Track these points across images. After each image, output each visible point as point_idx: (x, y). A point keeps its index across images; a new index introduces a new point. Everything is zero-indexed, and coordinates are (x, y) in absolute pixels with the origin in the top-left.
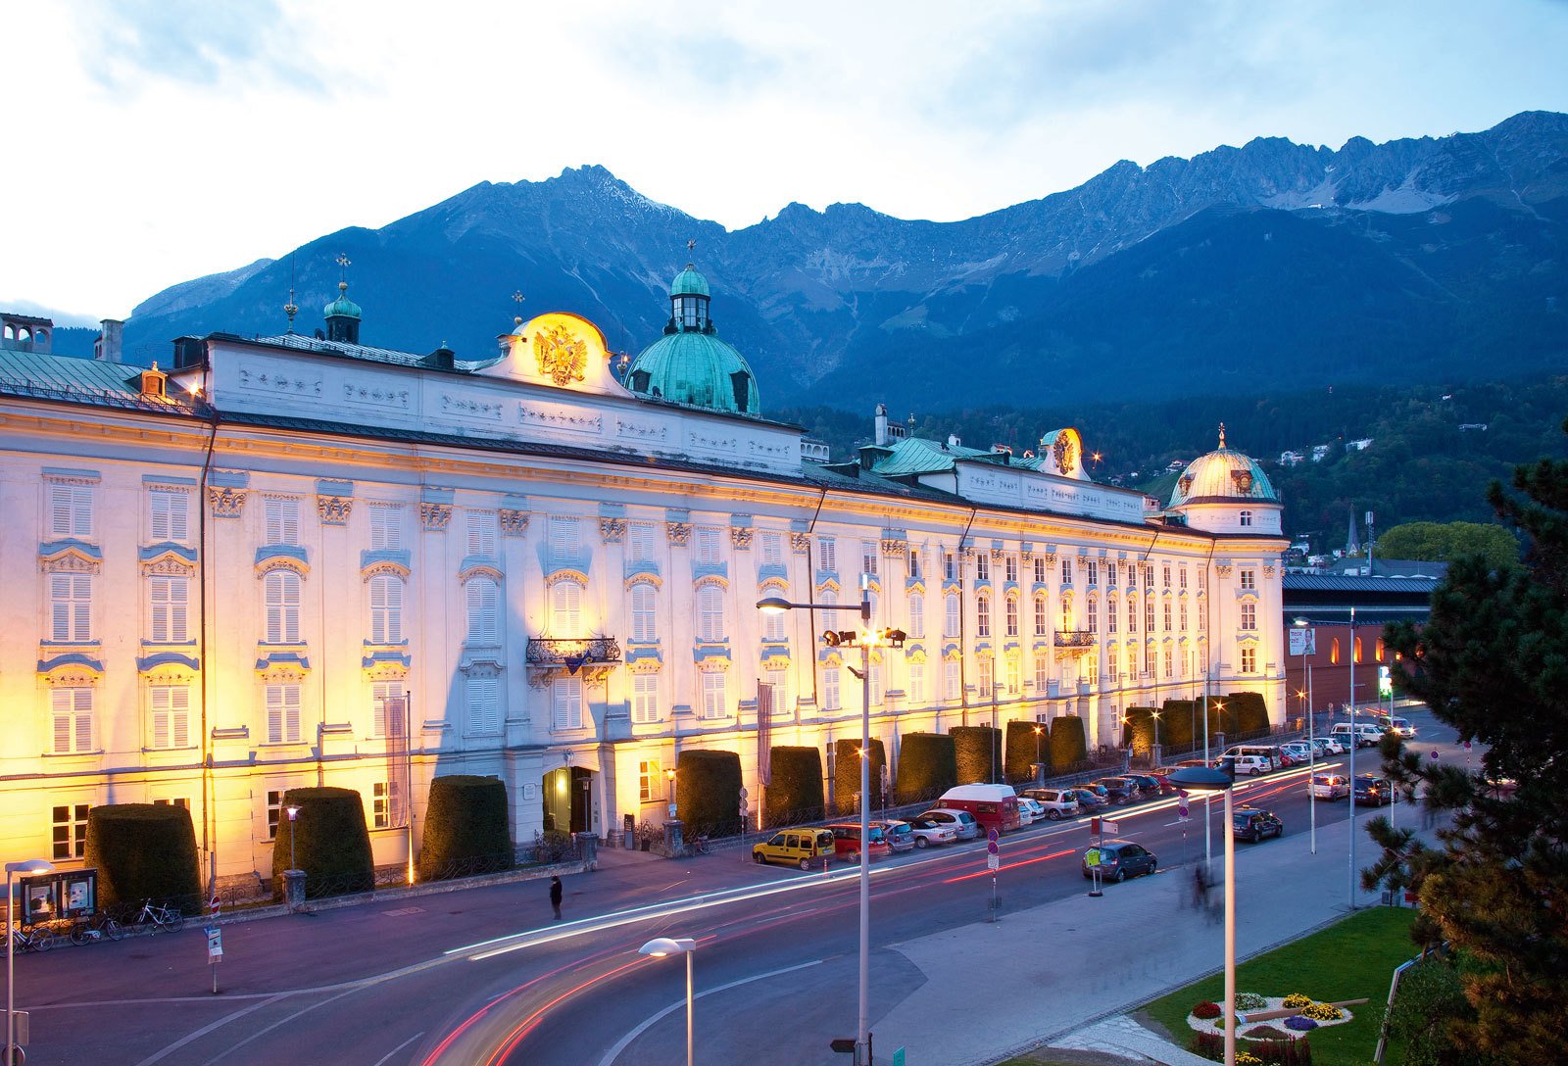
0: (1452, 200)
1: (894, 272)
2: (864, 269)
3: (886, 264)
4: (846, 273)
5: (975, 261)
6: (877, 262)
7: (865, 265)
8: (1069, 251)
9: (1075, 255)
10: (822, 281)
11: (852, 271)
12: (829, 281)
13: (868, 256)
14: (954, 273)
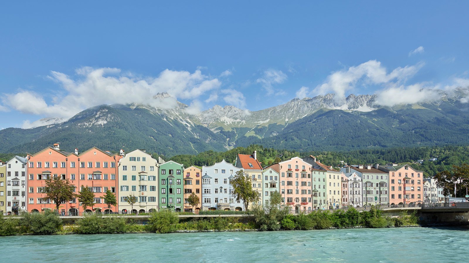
0: (376, 109)
1: (243, 123)
2: (235, 122)
3: (240, 121)
4: (231, 123)
5: (262, 121)
6: (238, 120)
7: (235, 121)
8: (285, 119)
9: (287, 120)
10: (226, 124)
11: (232, 122)
12: (227, 125)
13: (236, 119)
14: (257, 123)
